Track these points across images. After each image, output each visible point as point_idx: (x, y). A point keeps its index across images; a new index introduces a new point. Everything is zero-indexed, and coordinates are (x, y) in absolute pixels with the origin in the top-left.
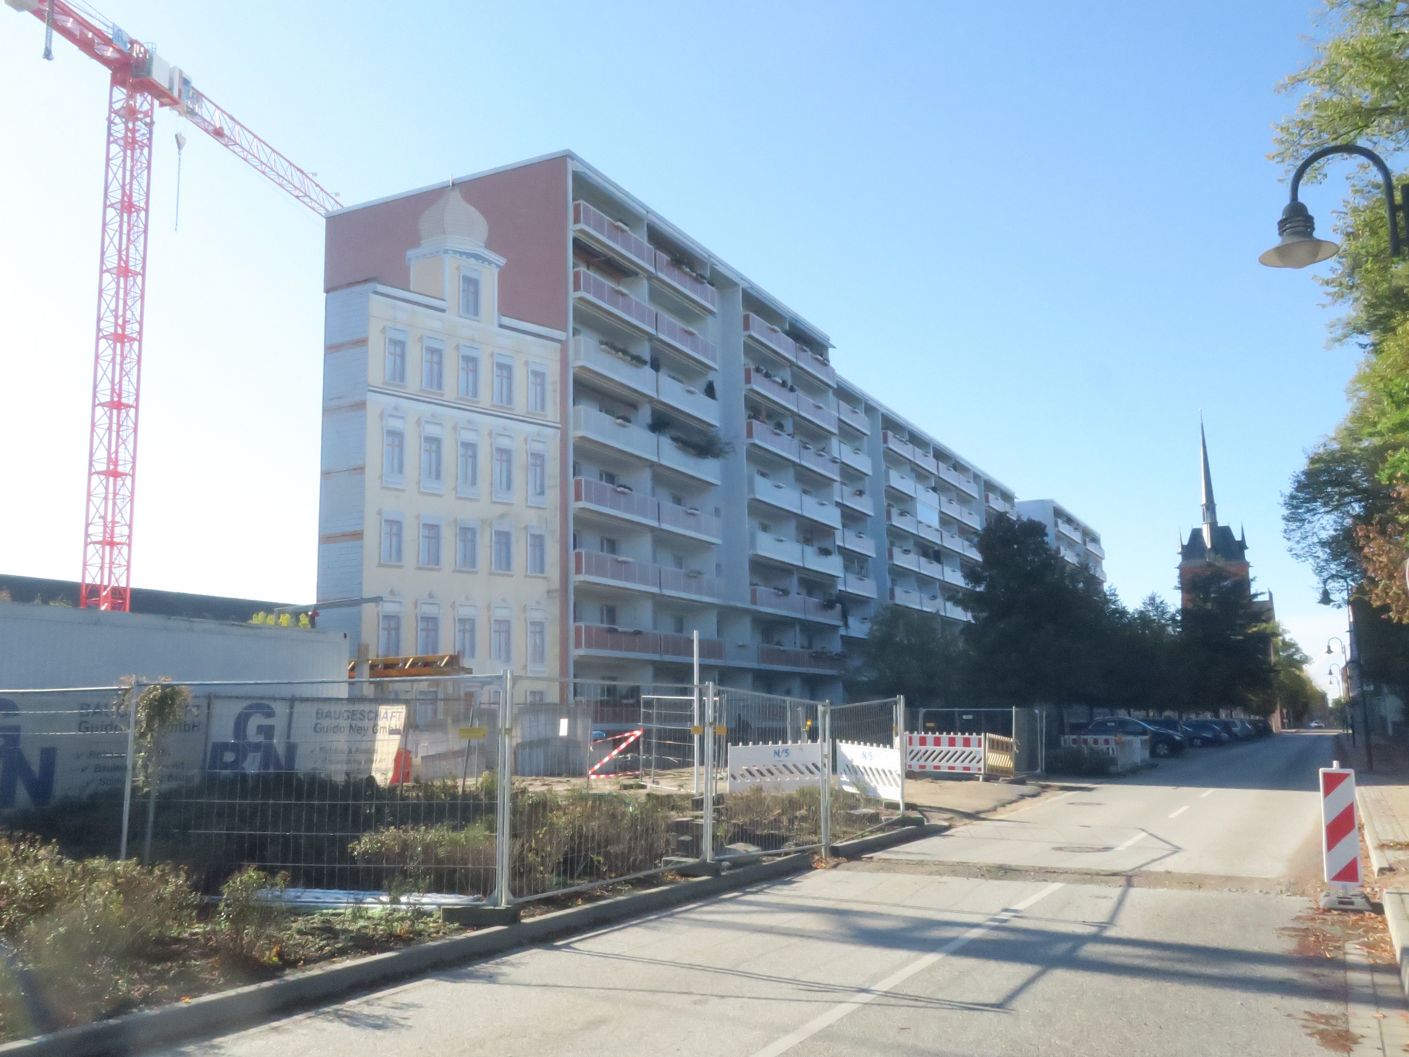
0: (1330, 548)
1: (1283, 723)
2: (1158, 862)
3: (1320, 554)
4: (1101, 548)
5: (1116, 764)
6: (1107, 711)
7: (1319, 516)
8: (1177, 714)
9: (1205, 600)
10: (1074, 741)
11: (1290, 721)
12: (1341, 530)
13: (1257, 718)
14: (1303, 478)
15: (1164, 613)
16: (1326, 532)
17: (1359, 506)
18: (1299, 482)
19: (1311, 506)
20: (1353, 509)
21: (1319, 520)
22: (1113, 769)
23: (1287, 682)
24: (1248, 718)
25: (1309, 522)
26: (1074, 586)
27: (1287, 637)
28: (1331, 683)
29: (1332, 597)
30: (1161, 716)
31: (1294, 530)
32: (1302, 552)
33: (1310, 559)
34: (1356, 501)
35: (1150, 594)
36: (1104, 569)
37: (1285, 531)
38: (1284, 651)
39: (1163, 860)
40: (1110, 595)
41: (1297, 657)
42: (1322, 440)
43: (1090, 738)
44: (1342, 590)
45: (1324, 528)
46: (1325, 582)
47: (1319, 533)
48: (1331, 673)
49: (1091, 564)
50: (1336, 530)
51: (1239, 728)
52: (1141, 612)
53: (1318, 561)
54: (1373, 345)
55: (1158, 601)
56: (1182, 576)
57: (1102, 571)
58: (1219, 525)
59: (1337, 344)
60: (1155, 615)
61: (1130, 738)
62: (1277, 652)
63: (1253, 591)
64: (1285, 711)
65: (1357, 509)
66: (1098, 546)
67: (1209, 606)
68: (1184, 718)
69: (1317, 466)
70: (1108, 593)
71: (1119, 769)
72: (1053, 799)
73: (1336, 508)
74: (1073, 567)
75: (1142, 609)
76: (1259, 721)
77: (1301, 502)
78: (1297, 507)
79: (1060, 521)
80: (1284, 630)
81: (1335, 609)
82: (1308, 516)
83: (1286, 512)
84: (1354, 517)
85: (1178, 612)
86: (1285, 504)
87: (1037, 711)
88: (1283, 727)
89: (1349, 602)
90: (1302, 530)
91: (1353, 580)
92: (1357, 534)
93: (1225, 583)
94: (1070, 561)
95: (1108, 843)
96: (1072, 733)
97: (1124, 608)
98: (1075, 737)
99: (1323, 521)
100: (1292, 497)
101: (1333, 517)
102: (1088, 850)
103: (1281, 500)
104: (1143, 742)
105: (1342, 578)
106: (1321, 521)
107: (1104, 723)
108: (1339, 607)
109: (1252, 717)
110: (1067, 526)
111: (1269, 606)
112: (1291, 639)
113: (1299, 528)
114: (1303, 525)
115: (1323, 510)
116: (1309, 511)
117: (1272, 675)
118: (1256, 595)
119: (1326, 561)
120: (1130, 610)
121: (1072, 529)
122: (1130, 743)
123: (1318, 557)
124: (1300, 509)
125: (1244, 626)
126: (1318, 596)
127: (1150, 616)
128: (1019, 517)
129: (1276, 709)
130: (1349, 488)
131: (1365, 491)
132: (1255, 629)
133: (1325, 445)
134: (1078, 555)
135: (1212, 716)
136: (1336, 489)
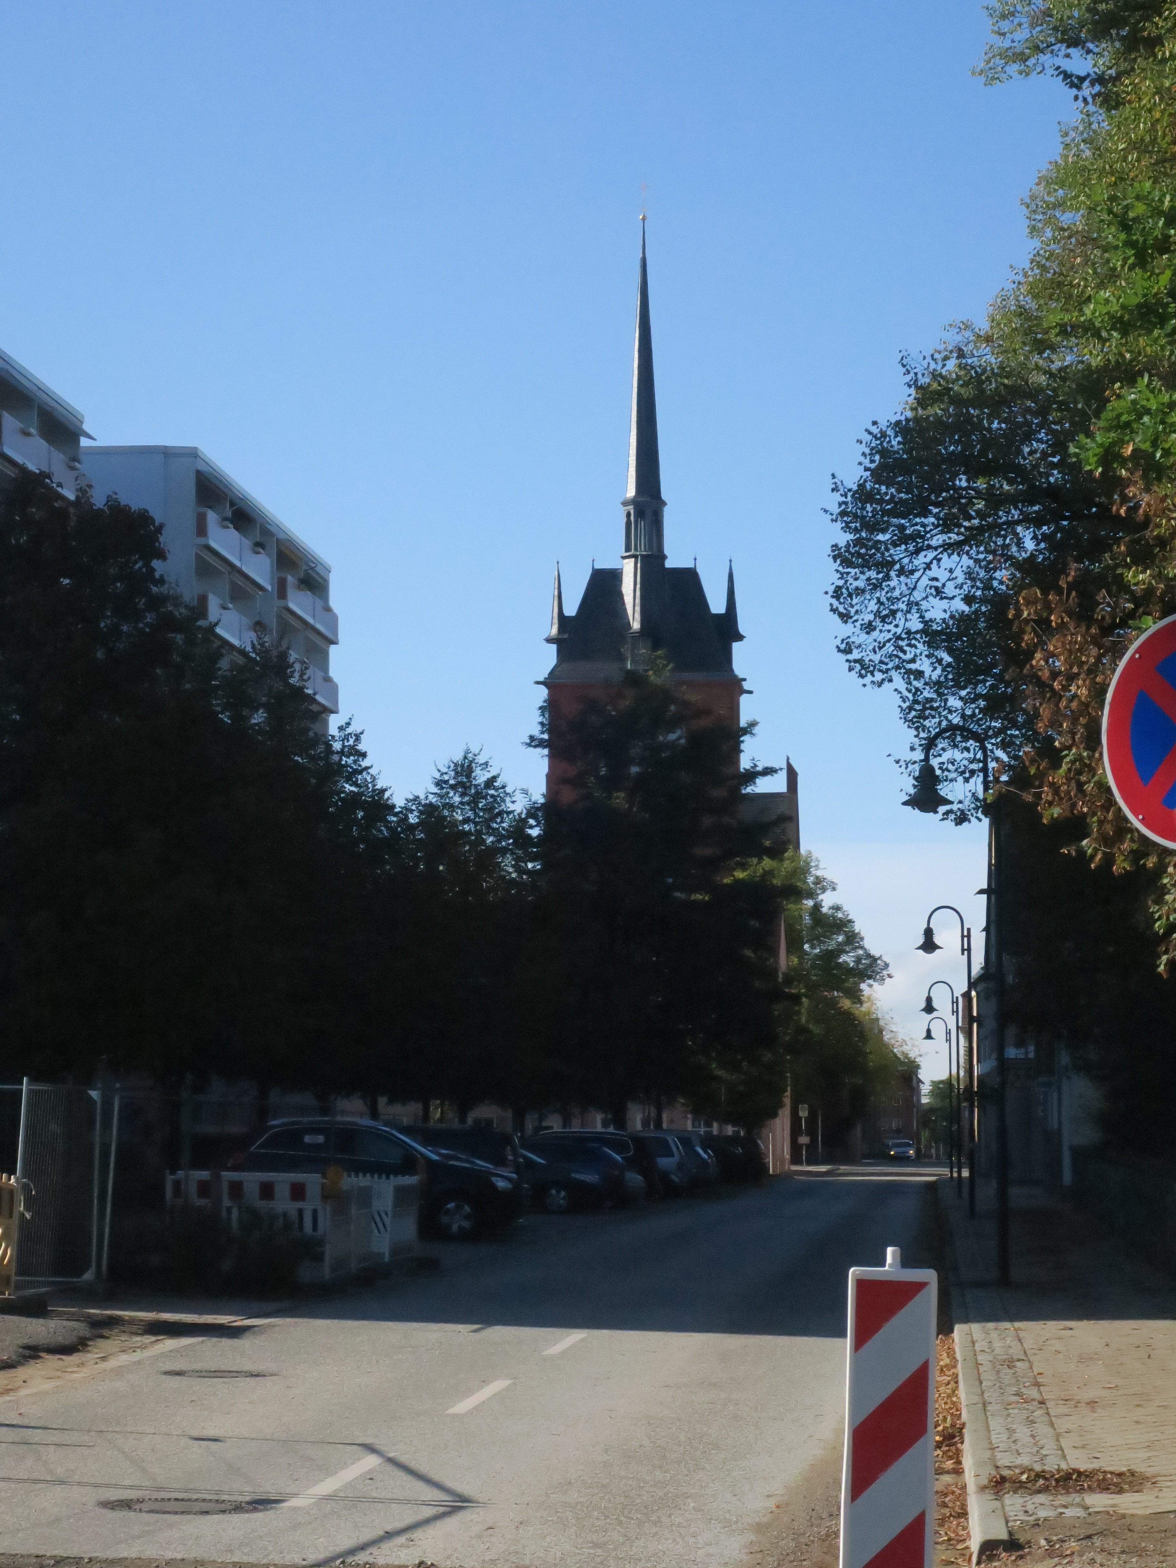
0: (950, 651)
1: (796, 1148)
2: (401, 1540)
3: (924, 665)
4: (328, 609)
5: (319, 1258)
6: (307, 1099)
7: (931, 555)
8: (509, 1114)
9: (611, 783)
10: (204, 1189)
11: (814, 1140)
12: (983, 600)
13: (730, 1130)
14: (895, 442)
15: (494, 812)
16: (945, 604)
17: (1035, 537)
18: (884, 453)
19: (912, 525)
20: (1019, 543)
21: (928, 566)
22: (306, 1273)
23: (816, 1029)
24: (702, 1130)
25: (901, 572)
26: (238, 718)
27: (827, 900)
28: (929, 1036)
29: (944, 790)
30: (463, 1120)
31: (859, 591)
32: (876, 658)
33: (896, 676)
34: (1026, 520)
35: (458, 757)
36: (333, 673)
37: (837, 593)
38: (815, 940)
39: (417, 1534)
40: (342, 753)
41: (848, 959)
42: (954, 338)
43: (252, 1179)
44: (973, 773)
45: (939, 592)
46: (929, 745)
47: (924, 605)
48: (929, 1008)
49: (293, 656)
50: (968, 600)
51: (676, 1159)
52: (429, 810)
53: (918, 684)
54: (1100, 79)
55: (481, 777)
56: (551, 708)
57: (328, 679)
58: (669, 564)
59: (1013, 68)
60: (466, 821)
61: (364, 1181)
62: (795, 945)
63: (745, 763)
64: (803, 1113)
65: (1030, 545)
66: (319, 603)
67: (620, 799)
68: (530, 1125)
69: (936, 410)
70: (337, 746)
71: (326, 1272)
72: (124, 1359)
73: (973, 537)
74: (241, 660)
75: (433, 799)
76: (735, 1139)
77: (885, 512)
78: (874, 527)
79: (212, 517)
80: (818, 881)
81: (949, 824)
82: (898, 553)
83: (843, 538)
84: (1018, 565)
85: (532, 812)
86: (843, 514)
87: (94, 1094)
88: (796, 1159)
89: (987, 808)
90: (881, 594)
91: (1004, 746)
92: (1019, 613)
93: (672, 737)
94: (235, 642)
95: (268, 1489)
96: (197, 1164)
97: (383, 791)
98: (204, 1175)
99: (939, 572)
100: (863, 495)
101: (966, 561)
102: (205, 1506)
103: (833, 502)
104: (401, 1194)
105: (976, 737)
106: (935, 572)
107: (292, 1137)
108: (962, 818)
109: (715, 1128)
110: (232, 534)
111: (782, 809)
112: (837, 908)
113: (877, 586)
114: (887, 578)
115: (938, 540)
116: (903, 539)
117: (777, 1010)
118: (751, 776)
119: (938, 685)
120: (399, 800)
121: (247, 543)
122: (365, 1197)
123: (919, 674)
124: (884, 531)
125: (714, 864)
126: (908, 786)
127: (454, 824)
128: (83, 492)
129: (781, 1105)
130: (1010, 482)
131: (1053, 492)
132: (740, 875)
133: (961, 354)
134: (259, 626)
135: (605, 1124)
136: (981, 484)
